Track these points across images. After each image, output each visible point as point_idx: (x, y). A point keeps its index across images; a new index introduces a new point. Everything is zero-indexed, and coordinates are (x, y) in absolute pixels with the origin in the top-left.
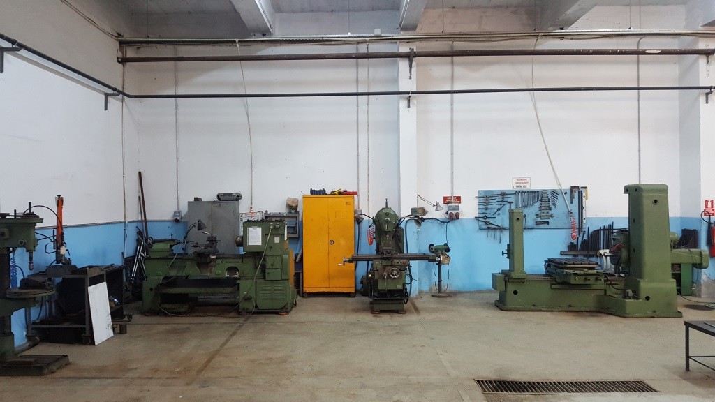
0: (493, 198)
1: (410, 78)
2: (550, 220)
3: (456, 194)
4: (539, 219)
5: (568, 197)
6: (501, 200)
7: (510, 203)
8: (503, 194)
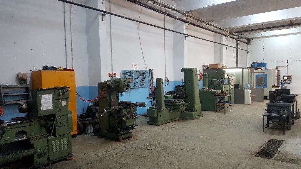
0: (127, 74)
1: (103, 3)
2: (144, 84)
3: (114, 72)
4: (141, 84)
5: (149, 73)
6: (129, 75)
7: (133, 76)
8: (130, 72)
